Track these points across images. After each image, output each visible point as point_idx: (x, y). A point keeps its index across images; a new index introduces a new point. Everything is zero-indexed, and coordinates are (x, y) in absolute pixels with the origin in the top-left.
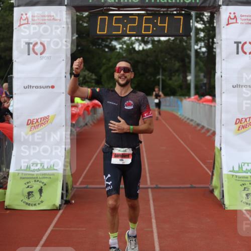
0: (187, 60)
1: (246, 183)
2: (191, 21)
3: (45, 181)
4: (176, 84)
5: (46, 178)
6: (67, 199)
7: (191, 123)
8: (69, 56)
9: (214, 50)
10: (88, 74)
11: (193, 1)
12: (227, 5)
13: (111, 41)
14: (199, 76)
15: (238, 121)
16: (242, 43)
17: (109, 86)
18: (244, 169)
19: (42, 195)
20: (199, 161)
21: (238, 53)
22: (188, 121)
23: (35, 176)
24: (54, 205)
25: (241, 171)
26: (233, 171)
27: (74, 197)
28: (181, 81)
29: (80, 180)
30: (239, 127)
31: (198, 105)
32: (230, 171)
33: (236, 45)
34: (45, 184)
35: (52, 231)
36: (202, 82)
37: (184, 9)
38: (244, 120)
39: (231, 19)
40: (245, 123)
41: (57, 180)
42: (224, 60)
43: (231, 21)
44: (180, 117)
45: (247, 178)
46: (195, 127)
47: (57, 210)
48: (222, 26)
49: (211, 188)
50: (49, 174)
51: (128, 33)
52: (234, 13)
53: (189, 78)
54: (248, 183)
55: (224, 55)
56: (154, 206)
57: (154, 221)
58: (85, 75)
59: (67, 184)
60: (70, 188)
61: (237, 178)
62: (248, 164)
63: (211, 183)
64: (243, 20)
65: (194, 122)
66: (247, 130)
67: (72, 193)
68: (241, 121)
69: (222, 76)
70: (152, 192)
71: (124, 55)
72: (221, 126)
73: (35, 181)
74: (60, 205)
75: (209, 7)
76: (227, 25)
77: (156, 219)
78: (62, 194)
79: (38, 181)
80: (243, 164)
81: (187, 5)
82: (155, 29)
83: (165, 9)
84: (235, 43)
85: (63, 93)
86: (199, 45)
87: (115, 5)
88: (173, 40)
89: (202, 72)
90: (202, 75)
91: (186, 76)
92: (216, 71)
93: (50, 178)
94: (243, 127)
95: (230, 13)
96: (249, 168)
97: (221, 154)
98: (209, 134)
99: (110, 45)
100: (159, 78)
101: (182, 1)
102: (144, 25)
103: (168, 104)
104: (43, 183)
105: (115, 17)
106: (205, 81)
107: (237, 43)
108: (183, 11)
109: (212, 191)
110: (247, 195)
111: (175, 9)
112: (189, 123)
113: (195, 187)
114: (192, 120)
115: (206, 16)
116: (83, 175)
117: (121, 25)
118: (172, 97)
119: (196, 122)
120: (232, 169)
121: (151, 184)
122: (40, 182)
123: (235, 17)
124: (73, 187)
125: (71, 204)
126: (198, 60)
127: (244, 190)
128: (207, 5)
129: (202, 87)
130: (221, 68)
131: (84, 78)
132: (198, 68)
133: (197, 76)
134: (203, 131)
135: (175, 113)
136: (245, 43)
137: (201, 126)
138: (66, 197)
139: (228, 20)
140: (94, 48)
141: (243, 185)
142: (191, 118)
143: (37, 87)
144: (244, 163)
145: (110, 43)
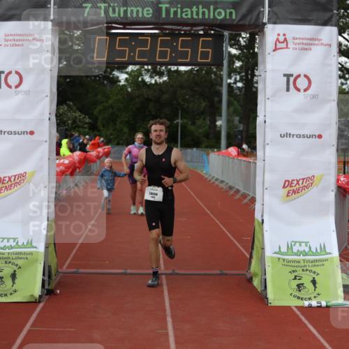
0: (216, 99)
1: (298, 269)
2: (224, 45)
3: (20, 262)
4: (200, 131)
5: (21, 258)
6: (50, 288)
7: (222, 185)
8: (55, 90)
9: (255, 85)
10: (80, 116)
11: (228, 17)
12: (275, 23)
13: (113, 70)
14: (233, 121)
15: (287, 183)
16: (294, 76)
17: (108, 133)
18: (295, 250)
19: (16, 281)
20: (232, 238)
21: (288, 90)
22: (217, 183)
23: (6, 256)
24: (32, 296)
25: (290, 252)
26: (279, 252)
27: (59, 285)
28: (207, 127)
29: (68, 262)
30: (289, 193)
31: (231, 160)
32: (275, 253)
33: (285, 78)
34: (20, 267)
35: (29, 331)
36: (237, 130)
37: (214, 28)
38: (295, 182)
39: (279, 42)
40: (297, 186)
41: (36, 261)
42: (268, 99)
43: (279, 45)
44: (206, 177)
45: (299, 262)
46: (227, 191)
47: (36, 302)
48: (267, 52)
49: (249, 276)
50: (25, 253)
51: (137, 59)
52: (284, 35)
53: (218, 123)
54: (301, 269)
55: (269, 91)
56: (170, 299)
57: (169, 320)
58: (76, 117)
59: (49, 267)
60: (53, 272)
61: (285, 263)
62: (300, 243)
63: (249, 269)
64: (296, 44)
65: (225, 184)
66: (299, 197)
67: (57, 280)
68: (292, 183)
69: (265, 122)
70: (167, 279)
71: (129, 90)
72: (263, 190)
73: (6, 262)
74: (40, 296)
75: (249, 25)
76: (274, 51)
77: (173, 317)
78: (43, 281)
79: (10, 262)
80: (293, 243)
81: (218, 22)
82: (173, 55)
83: (188, 28)
84: (285, 75)
85: (46, 141)
86: (233, 78)
87: (120, 20)
88: (197, 70)
89: (237, 116)
90: (237, 119)
91: (215, 121)
92: (258, 114)
93: (27, 258)
94: (294, 192)
95: (279, 35)
96: (301, 249)
97: (262, 229)
98: (246, 201)
99: (111, 76)
100: (178, 123)
101: (212, 17)
102: (159, 49)
103: (189, 159)
104: (17, 265)
105: (118, 38)
106: (241, 127)
107: (288, 76)
108: (213, 30)
109: (250, 280)
110: (299, 286)
111: (202, 28)
112: (217, 185)
113: (226, 274)
114: (222, 182)
115: (243, 38)
116: (72, 255)
117: (127, 49)
118: (195, 149)
119: (227, 184)
120: (277, 250)
121: (166, 269)
122: (13, 264)
123: (285, 39)
124: (57, 271)
125: (56, 294)
126: (232, 99)
127: (295, 278)
128: (247, 23)
129: (236, 136)
130: (265, 111)
131: (74, 122)
132: (232, 109)
133: (229, 121)
134: (238, 196)
135: (199, 172)
136: (299, 76)
137: (235, 190)
138: (49, 284)
139: (276, 44)
140: (89, 79)
141: (294, 271)
142: (221, 179)
143: (10, 133)
144: (296, 242)
145: (111, 74)
